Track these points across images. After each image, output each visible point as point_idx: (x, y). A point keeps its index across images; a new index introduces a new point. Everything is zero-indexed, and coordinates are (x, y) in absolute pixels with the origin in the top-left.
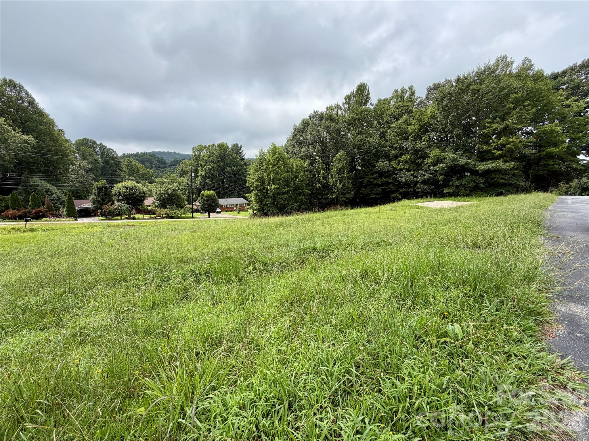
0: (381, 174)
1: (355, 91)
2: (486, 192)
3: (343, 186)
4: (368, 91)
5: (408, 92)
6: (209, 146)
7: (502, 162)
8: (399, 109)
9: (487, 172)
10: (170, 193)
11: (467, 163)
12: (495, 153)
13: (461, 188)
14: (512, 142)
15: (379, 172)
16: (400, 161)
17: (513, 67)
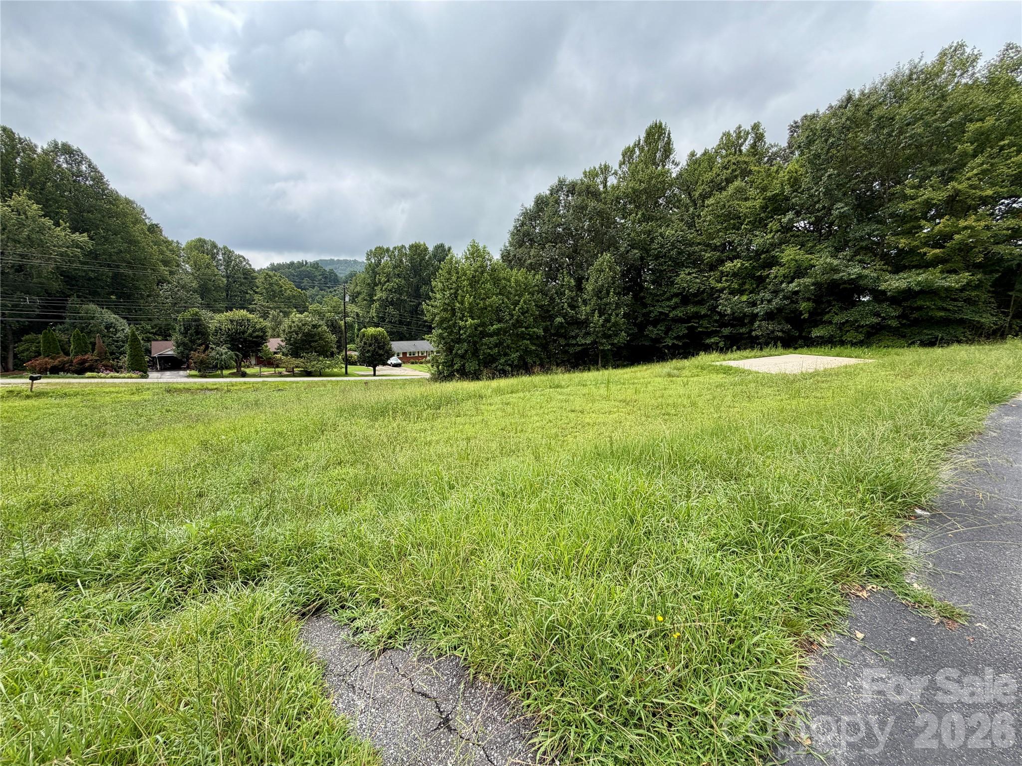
0: (686, 299)
1: (642, 139)
2: (904, 337)
3: (607, 320)
4: (669, 137)
5: (750, 136)
6: (395, 248)
7: (942, 272)
8: (727, 169)
9: (908, 294)
10: (306, 330)
11: (860, 277)
12: (925, 254)
13: (847, 329)
14: (966, 228)
15: (681, 294)
16: (722, 272)
17: (979, 66)
